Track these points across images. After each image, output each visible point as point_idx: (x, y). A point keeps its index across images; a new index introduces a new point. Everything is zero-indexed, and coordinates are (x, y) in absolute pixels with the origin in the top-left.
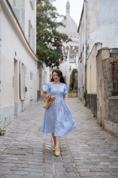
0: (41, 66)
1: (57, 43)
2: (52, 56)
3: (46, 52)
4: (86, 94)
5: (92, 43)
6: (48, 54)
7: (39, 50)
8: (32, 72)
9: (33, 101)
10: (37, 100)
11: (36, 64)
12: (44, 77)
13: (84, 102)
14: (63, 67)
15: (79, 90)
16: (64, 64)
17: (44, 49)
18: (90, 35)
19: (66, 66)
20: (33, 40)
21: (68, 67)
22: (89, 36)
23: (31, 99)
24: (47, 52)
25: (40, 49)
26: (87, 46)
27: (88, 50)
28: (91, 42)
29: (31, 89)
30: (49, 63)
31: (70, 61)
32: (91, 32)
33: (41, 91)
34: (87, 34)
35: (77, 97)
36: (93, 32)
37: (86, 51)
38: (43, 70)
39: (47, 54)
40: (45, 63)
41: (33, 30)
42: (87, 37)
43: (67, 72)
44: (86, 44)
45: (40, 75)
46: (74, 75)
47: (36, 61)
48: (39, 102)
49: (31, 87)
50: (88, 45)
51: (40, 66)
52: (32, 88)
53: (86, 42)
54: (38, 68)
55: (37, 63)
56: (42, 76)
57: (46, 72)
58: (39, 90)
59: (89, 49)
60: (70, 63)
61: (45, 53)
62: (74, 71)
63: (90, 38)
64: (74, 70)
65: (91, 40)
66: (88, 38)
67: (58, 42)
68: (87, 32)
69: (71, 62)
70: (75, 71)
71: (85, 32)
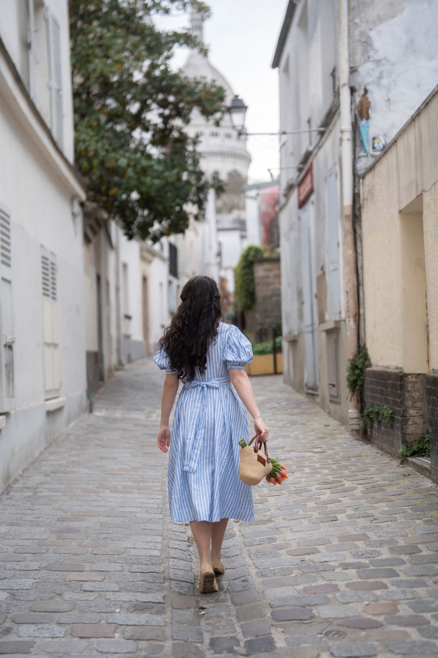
0: (102, 234)
1: (172, 129)
2: (153, 185)
3: (123, 162)
4: (362, 370)
5: (385, 82)
6: (137, 173)
7: (91, 154)
8: (52, 253)
9: (65, 414)
10: (85, 402)
11: (74, 215)
12: (117, 289)
13: (352, 412)
14: (192, 244)
15: (294, 342)
16: (197, 233)
17: (115, 150)
18: (372, 34)
19: (203, 241)
20: (54, 85)
21: (210, 247)
22: (367, 43)
23: (53, 405)
24: (128, 166)
25: (92, 148)
26: (358, 99)
27: (363, 123)
28: (380, 77)
29: (49, 351)
30: (139, 220)
31: (217, 222)
32: (380, 20)
33: (105, 352)
34: (357, 33)
35: (276, 373)
36: (393, 17)
37: (355, 128)
38: (112, 257)
39: (130, 172)
40: (121, 223)
41: (51, 23)
42: (359, 50)
43: (208, 265)
44: (353, 90)
45: (99, 278)
46: (252, 274)
47: (73, 197)
48: (100, 413)
49: (49, 340)
50: (366, 91)
51: (95, 233)
52: (55, 346)
53: (350, 79)
54: (87, 240)
55: (77, 209)
56: (108, 284)
57: (125, 266)
58: (94, 348)
59: (368, 118)
60: (220, 230)
61: (119, 167)
62: (250, 258)
63: (371, 53)
64: (252, 253)
65: (378, 62)
66: (365, 52)
67: (177, 122)
68: (357, 21)
69: (220, 226)
70: (255, 256)
71: (344, 20)
